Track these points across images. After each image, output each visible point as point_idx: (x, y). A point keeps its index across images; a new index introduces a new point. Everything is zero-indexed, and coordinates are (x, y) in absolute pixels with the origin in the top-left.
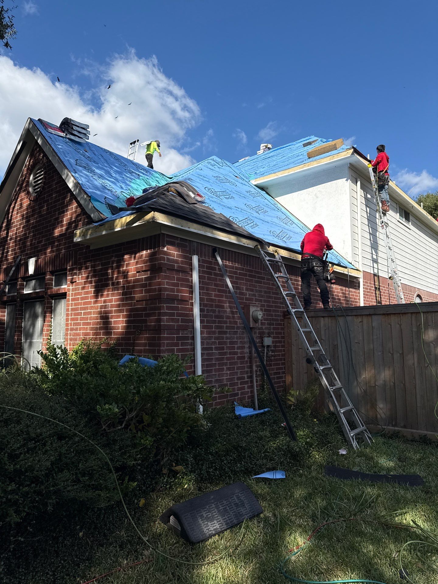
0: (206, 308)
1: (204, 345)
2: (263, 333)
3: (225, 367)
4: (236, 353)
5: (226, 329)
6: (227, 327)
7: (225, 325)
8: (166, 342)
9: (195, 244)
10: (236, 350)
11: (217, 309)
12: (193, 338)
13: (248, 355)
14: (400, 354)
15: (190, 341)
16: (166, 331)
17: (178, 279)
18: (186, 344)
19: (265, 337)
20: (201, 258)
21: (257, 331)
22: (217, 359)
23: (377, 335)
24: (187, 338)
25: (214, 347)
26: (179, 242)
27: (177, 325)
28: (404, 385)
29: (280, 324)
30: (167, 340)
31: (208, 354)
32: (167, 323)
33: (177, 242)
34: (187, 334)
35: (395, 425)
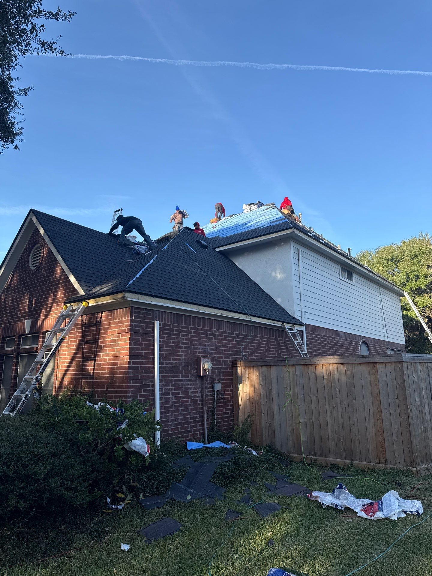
0: (165, 362)
1: (162, 391)
2: (214, 380)
3: (180, 409)
4: (190, 397)
5: (181, 378)
6: (182, 376)
7: (181, 374)
8: (131, 389)
9: (157, 312)
10: (190, 395)
11: (174, 362)
12: (154, 386)
13: (200, 398)
14: (316, 397)
15: (151, 388)
16: (131, 381)
17: (143, 340)
18: (148, 391)
19: (215, 383)
20: (161, 323)
21: (209, 378)
22: (174, 402)
23: (299, 382)
24: (148, 386)
25: (170, 392)
26: (144, 312)
27: (141, 376)
28: (320, 421)
29: (230, 372)
30: (132, 388)
31: (166, 399)
32: (132, 374)
33: (142, 312)
34: (148, 383)
35: (314, 455)
